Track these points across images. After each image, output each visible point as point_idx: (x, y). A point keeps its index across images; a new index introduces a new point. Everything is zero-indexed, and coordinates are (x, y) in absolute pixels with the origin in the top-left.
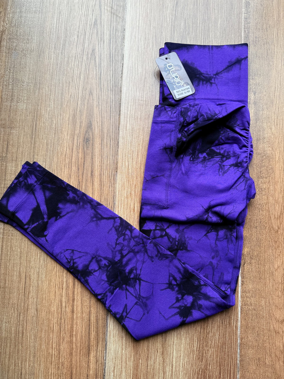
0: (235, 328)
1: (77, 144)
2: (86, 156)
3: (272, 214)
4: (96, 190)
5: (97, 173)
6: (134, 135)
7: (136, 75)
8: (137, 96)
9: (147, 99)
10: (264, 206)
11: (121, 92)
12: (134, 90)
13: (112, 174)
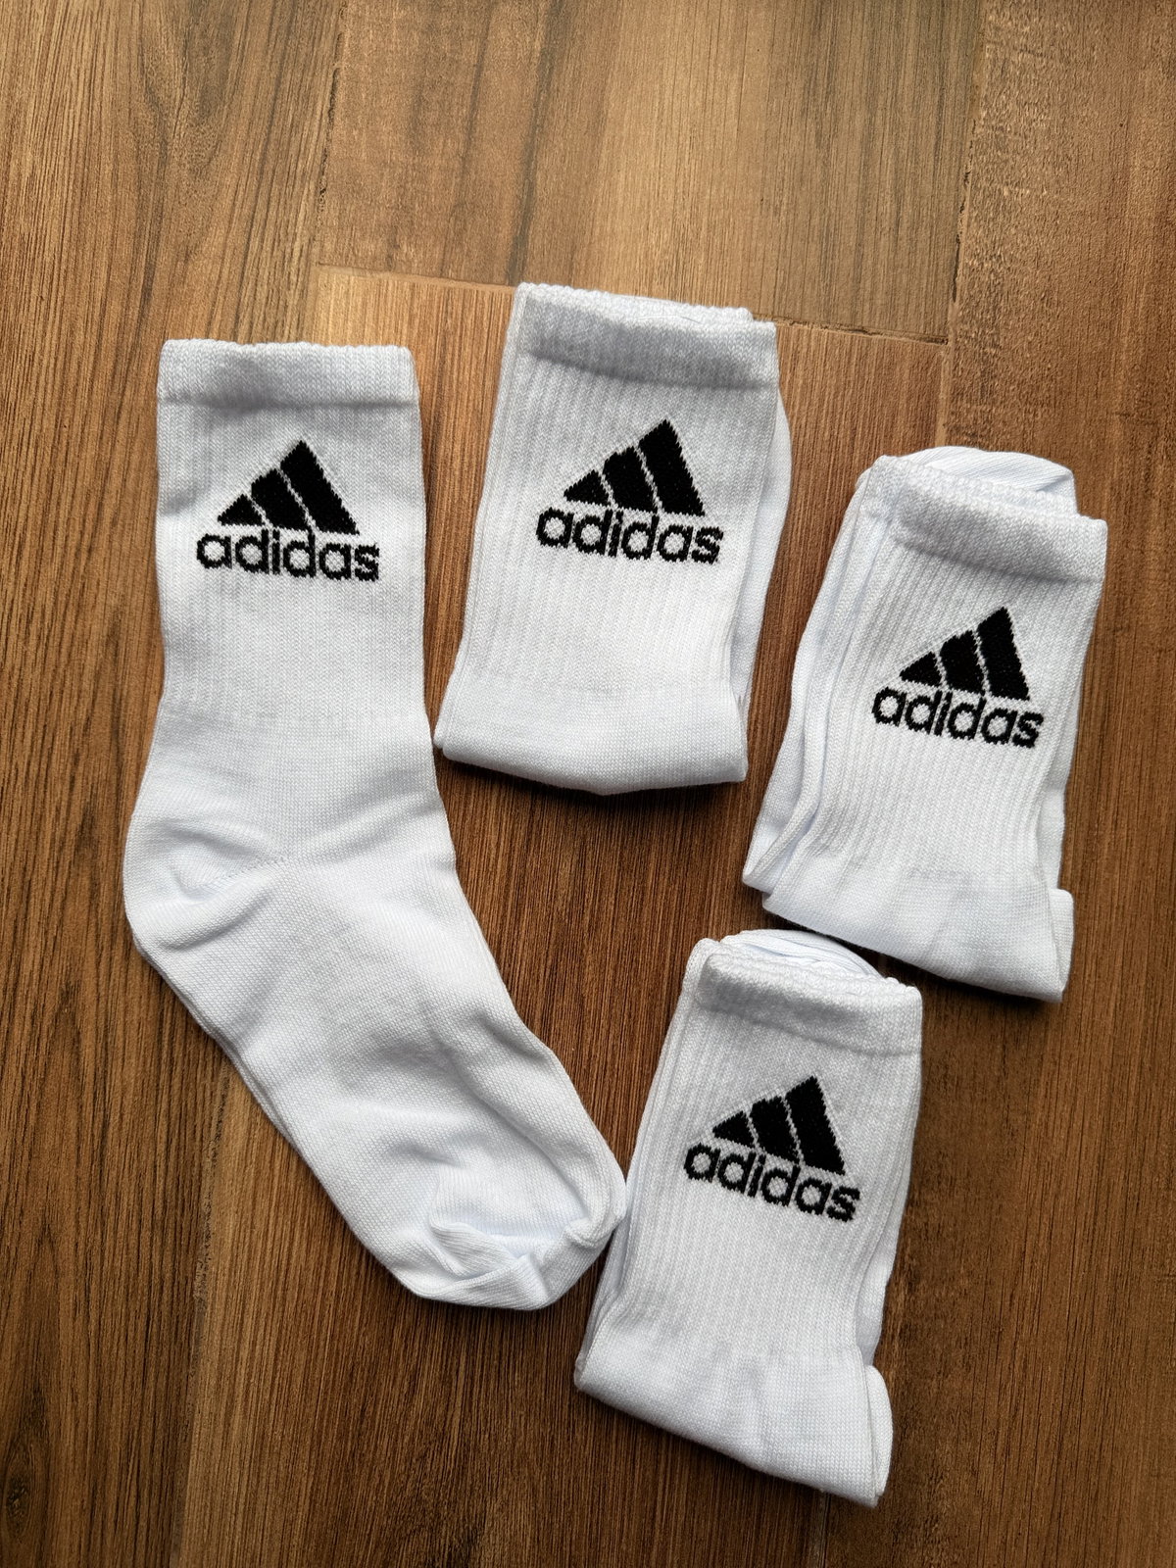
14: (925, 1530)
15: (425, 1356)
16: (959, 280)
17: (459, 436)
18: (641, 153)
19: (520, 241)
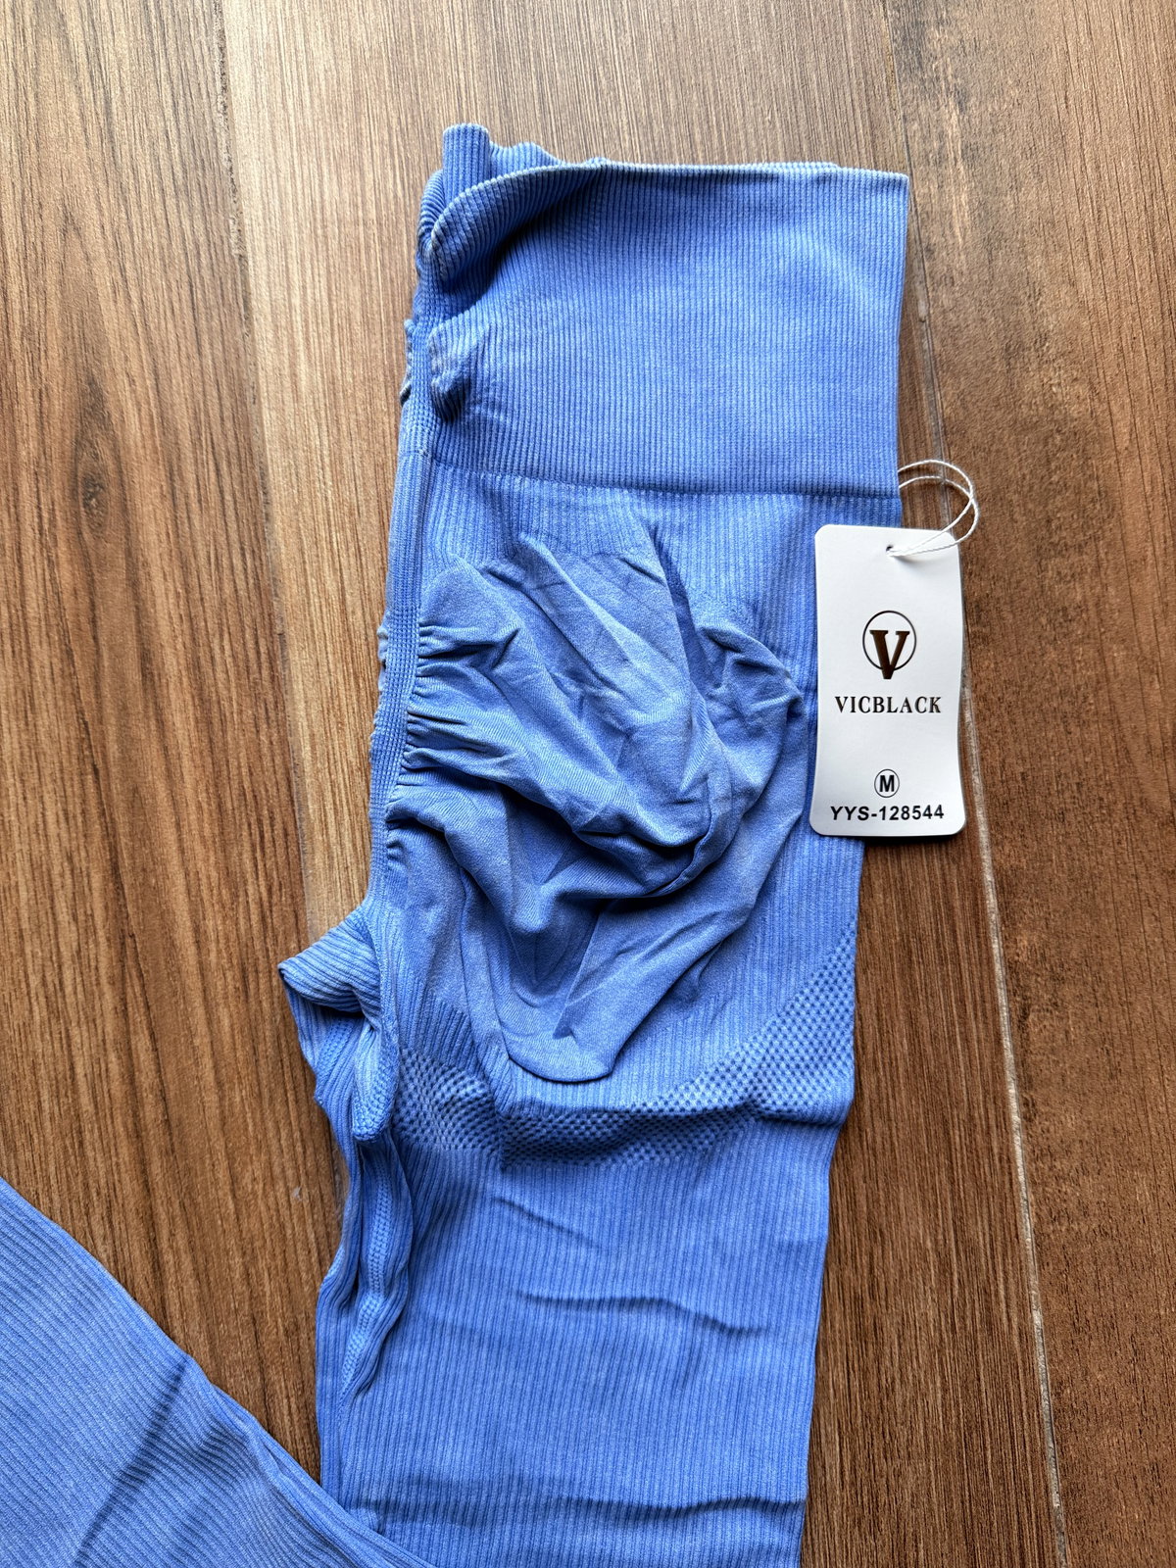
0: (1021, 1341)
1: (40, 517)
2: (97, 576)
3: (1135, 734)
4: (185, 752)
5: (172, 662)
6: (343, 420)
7: (307, 88)
8: (327, 204)
9: (388, 209)
10: (1086, 698)
11: (234, 191)
12: (306, 171)
13: (258, 653)
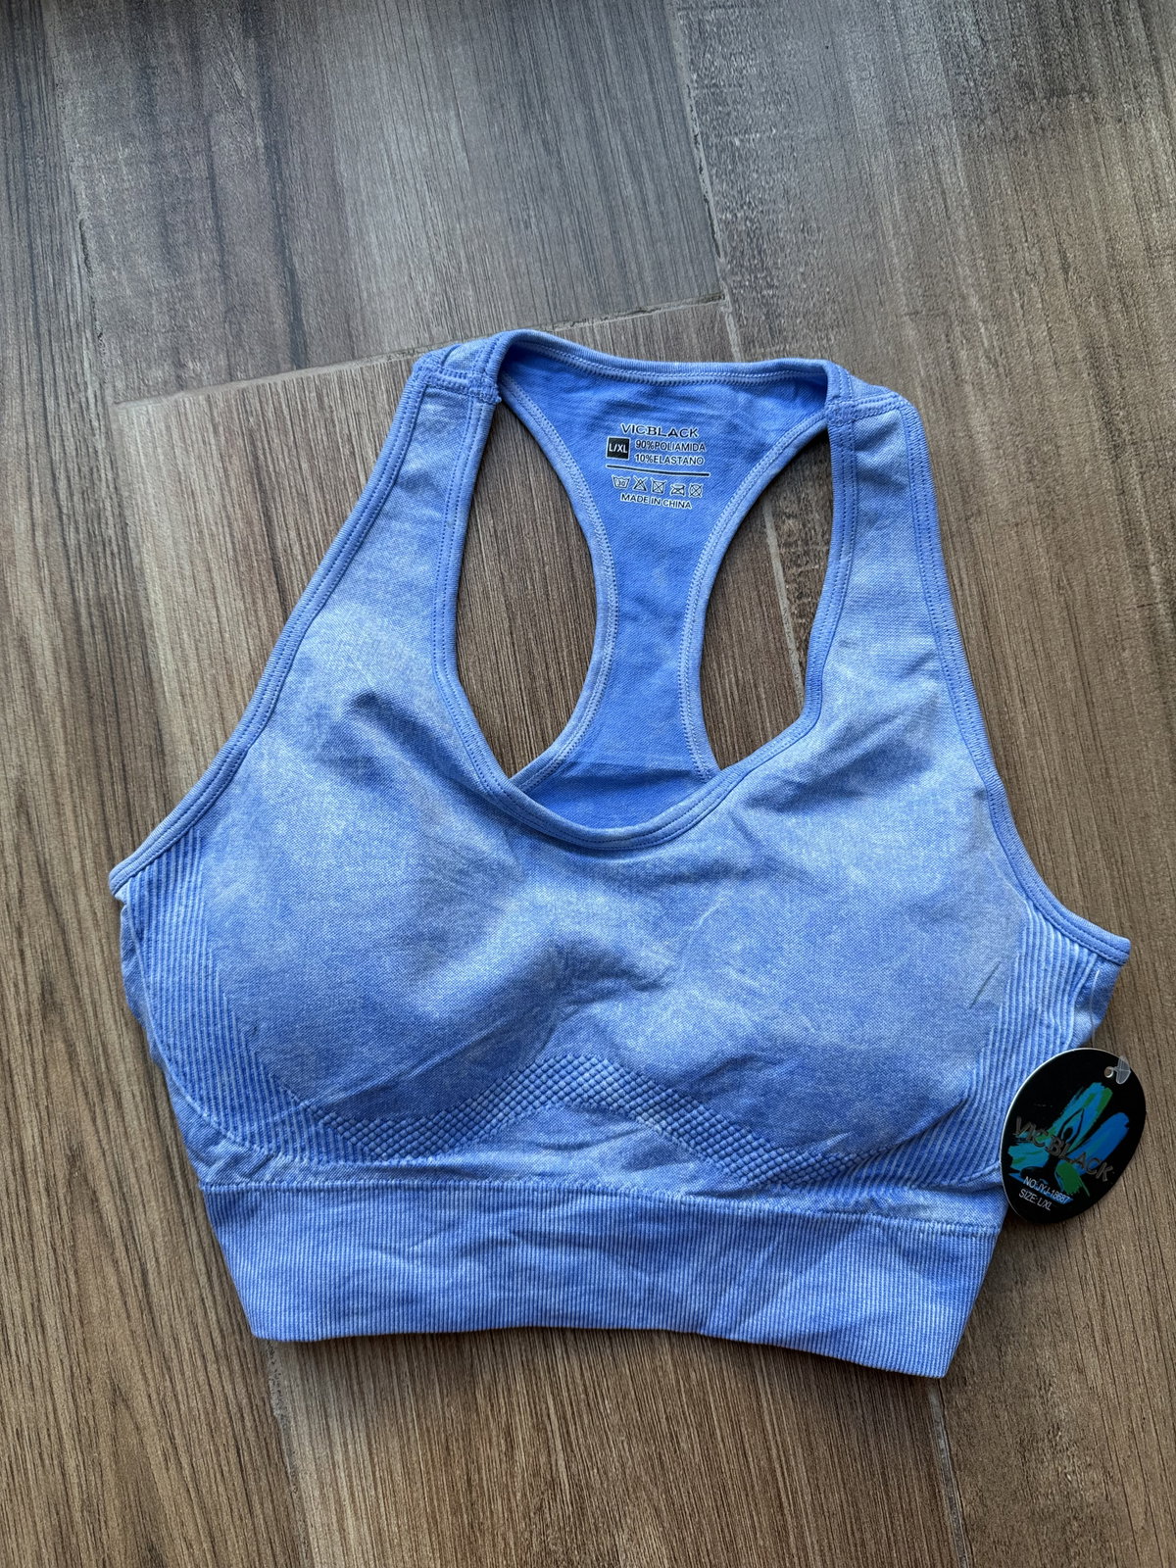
14: (1050, 1441)
15: (513, 1410)
16: (718, 235)
17: (291, 523)
18: (385, 210)
19: (295, 324)
